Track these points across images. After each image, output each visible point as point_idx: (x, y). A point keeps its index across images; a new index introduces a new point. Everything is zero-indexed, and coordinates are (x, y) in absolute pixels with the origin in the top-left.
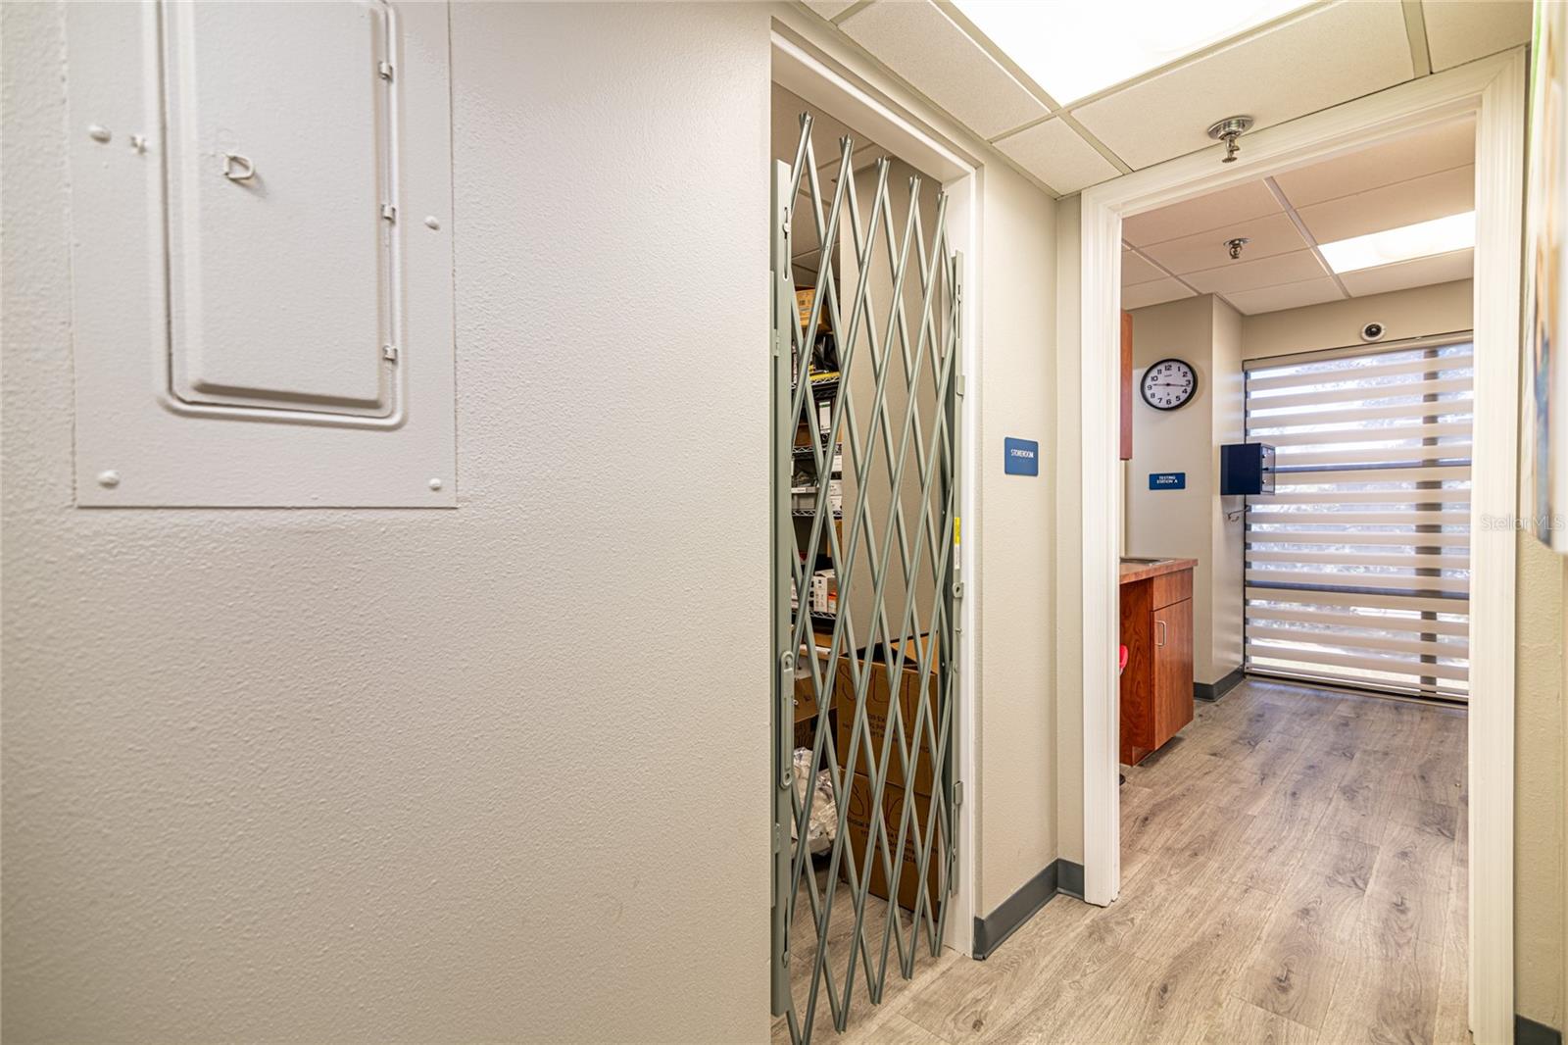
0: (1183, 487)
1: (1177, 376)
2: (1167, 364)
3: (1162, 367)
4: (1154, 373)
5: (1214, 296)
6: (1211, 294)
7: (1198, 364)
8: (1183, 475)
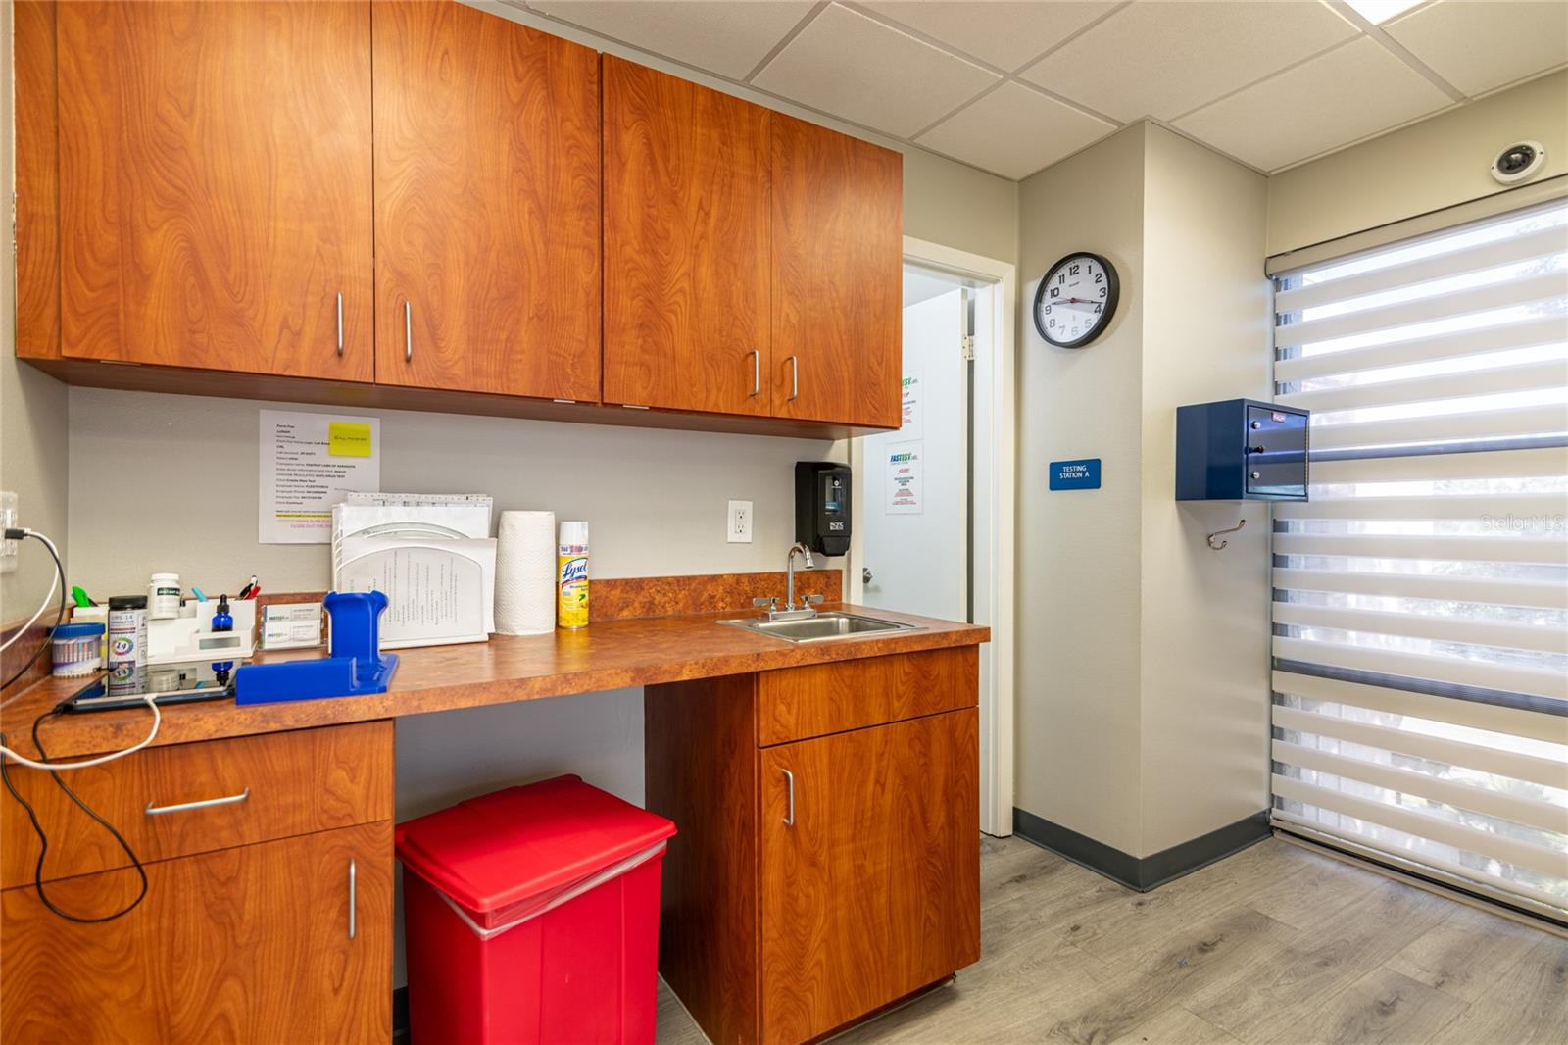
0: (1097, 485)
1: (1086, 284)
2: (1071, 264)
3: (1065, 270)
4: (1054, 283)
5: (1147, 123)
6: (1139, 124)
7: (1120, 258)
8: (1098, 461)
